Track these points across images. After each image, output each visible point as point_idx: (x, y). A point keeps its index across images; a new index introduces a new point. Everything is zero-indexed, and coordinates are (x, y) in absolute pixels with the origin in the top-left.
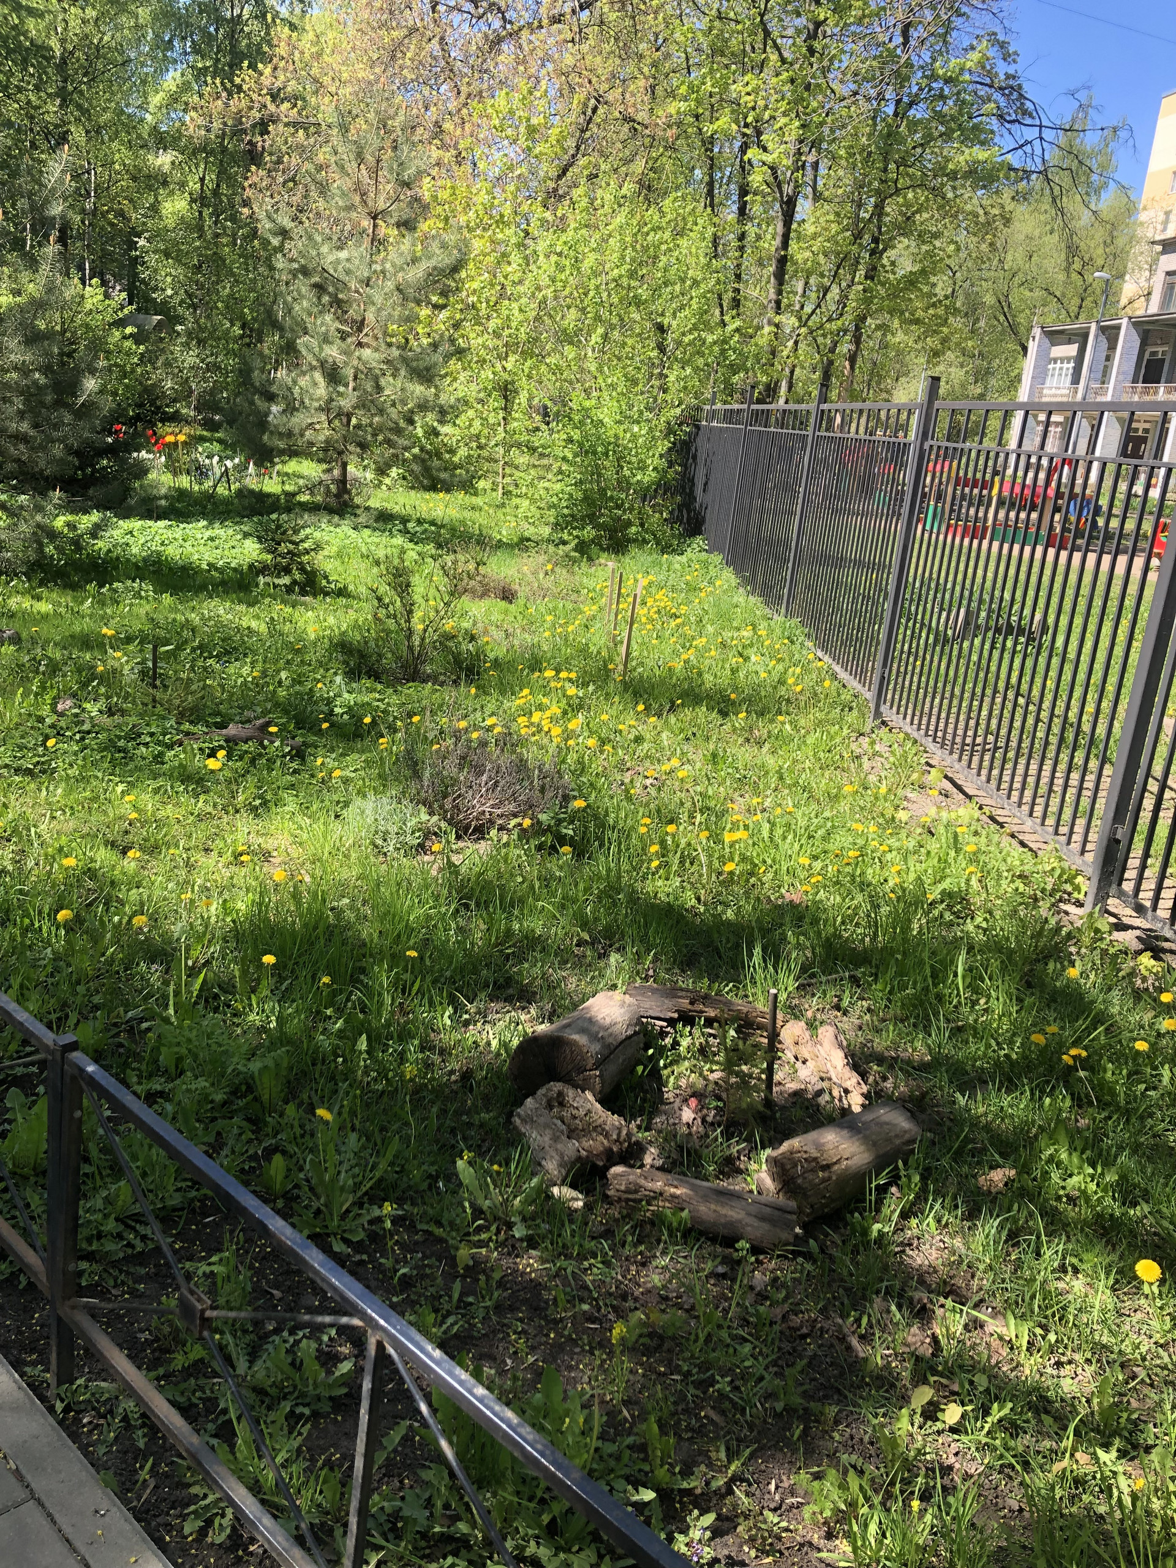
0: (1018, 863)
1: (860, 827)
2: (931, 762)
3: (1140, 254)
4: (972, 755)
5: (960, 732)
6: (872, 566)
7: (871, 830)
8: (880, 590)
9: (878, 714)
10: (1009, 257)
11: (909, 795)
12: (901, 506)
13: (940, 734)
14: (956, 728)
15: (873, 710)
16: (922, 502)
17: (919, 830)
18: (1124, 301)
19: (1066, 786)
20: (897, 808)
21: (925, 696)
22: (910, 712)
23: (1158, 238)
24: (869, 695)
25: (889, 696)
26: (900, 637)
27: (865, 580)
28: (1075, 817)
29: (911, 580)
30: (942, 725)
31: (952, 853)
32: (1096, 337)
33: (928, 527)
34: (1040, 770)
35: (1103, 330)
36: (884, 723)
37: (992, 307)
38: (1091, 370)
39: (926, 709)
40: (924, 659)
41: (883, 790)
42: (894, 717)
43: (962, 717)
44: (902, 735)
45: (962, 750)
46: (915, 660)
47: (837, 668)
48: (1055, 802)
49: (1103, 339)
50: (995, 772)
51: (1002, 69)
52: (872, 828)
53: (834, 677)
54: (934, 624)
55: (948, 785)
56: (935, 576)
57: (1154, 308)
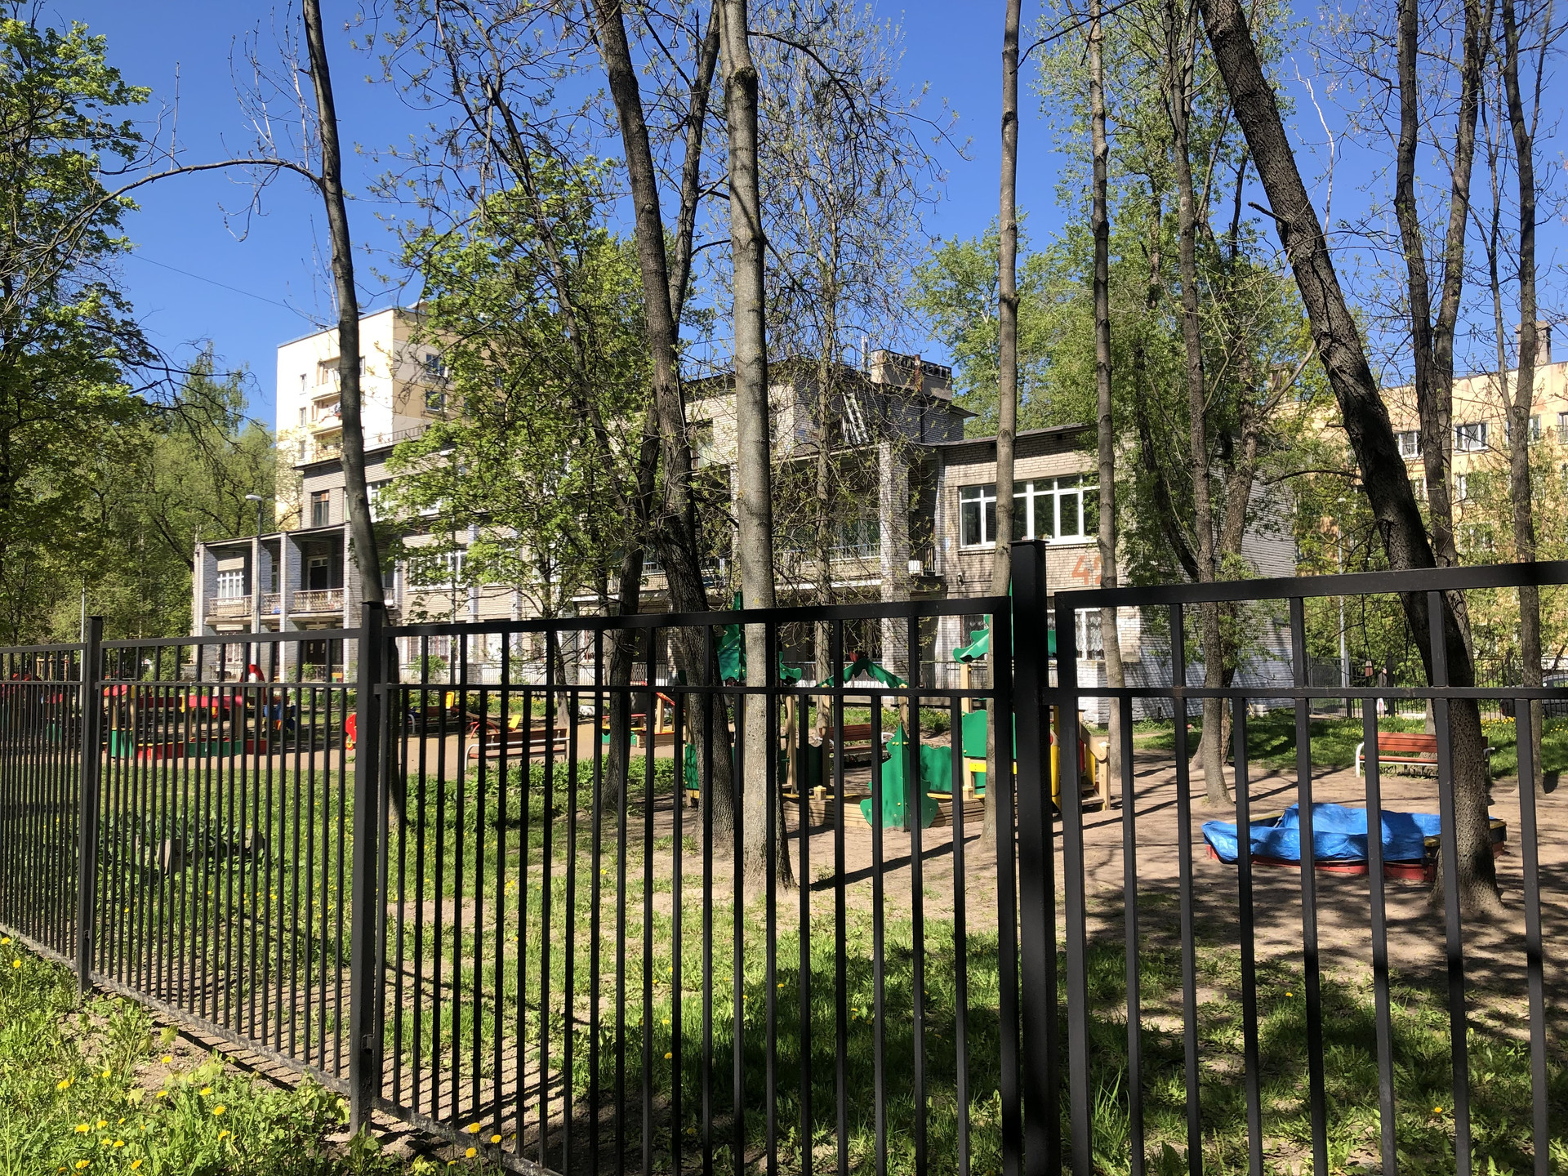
0: (272, 1108)
1: (84, 1128)
2: (158, 1020)
3: (285, 478)
4: (204, 999)
5: (187, 976)
6: (53, 808)
7: (99, 1126)
8: (68, 836)
9: (86, 983)
10: (158, 480)
11: (140, 1068)
12: (78, 736)
13: (164, 985)
14: (181, 974)
15: (80, 979)
16: (103, 729)
17: (157, 1107)
18: (278, 518)
19: (308, 1003)
20: (126, 1090)
21: (140, 946)
22: (124, 968)
23: (298, 464)
24: (71, 964)
25: (97, 957)
26: (100, 885)
27: (48, 828)
28: (323, 1035)
29: (103, 819)
30: (164, 974)
31: (200, 1123)
32: (259, 551)
33: (114, 754)
34: (280, 993)
35: (264, 544)
36: (97, 991)
37: (148, 527)
38: (260, 580)
39: (144, 960)
40: (133, 904)
41: (107, 1074)
42: (107, 982)
43: (187, 959)
44: (120, 1000)
45: (193, 996)
46: (122, 908)
47: (28, 941)
48: (300, 1023)
49: (266, 552)
50: (233, 1011)
51: (117, 316)
52: (101, 1124)
53: (26, 951)
54: (137, 862)
55: (182, 1042)
56: (130, 807)
57: (307, 524)
